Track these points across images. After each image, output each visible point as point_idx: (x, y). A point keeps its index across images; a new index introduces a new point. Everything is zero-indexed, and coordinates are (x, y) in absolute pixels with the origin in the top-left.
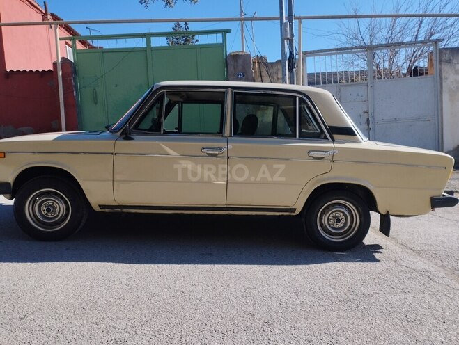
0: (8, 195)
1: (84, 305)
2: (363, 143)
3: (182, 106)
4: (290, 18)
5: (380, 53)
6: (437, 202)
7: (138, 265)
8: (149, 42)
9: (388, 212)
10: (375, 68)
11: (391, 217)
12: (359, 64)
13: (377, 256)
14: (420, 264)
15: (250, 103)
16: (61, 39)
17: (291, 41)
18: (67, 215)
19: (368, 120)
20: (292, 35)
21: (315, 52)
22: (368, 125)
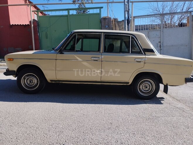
0: (14, 76)
1: (46, 119)
2: (157, 55)
3: (83, 40)
4: (128, 2)
5: (166, 17)
6: (188, 80)
7: (66, 104)
8: (69, 12)
9: (167, 84)
10: (164, 23)
11: (168, 86)
12: (157, 21)
13: (162, 102)
14: (180, 105)
15: (111, 39)
16: (33, 11)
17: (128, 12)
18: (38, 84)
19: (160, 45)
20: (129, 9)
21: (138, 16)
22: (161, 48)
